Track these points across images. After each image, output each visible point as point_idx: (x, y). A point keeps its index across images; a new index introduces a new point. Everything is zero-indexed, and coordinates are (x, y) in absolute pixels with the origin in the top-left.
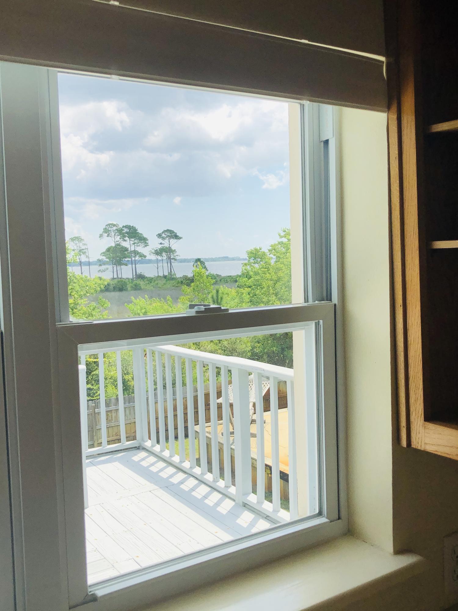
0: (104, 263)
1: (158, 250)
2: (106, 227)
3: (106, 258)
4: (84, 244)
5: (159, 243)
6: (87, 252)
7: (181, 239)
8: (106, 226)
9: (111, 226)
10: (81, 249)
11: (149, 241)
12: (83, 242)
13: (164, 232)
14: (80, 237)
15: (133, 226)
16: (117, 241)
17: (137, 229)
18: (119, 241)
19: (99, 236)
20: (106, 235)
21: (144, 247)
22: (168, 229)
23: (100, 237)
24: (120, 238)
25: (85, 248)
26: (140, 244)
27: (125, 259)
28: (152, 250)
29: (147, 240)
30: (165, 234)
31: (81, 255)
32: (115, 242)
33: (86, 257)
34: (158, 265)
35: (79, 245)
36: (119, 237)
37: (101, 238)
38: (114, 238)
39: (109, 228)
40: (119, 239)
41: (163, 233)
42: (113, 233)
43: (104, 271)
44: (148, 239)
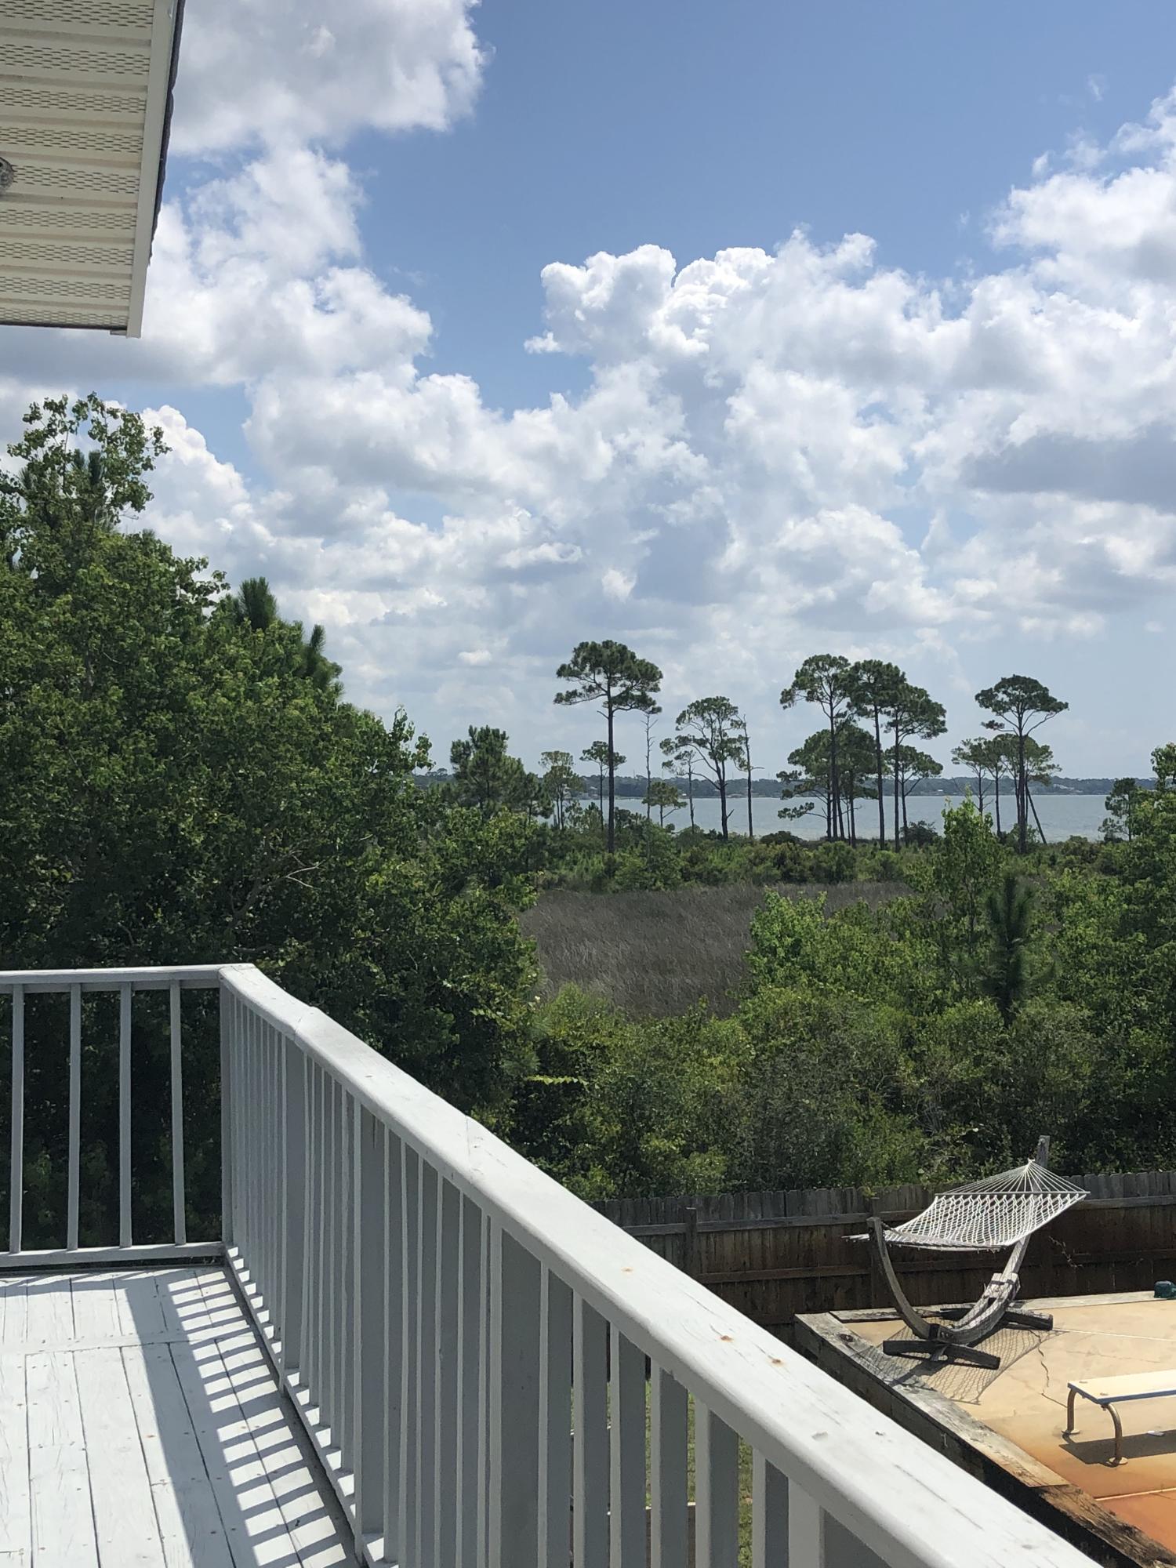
0: (804, 789)
1: (984, 746)
2: (807, 667)
3: (807, 772)
4: (737, 722)
5: (983, 724)
6: (744, 748)
7: (1061, 710)
8: (805, 665)
9: (820, 664)
10: (725, 738)
11: (946, 714)
12: (734, 718)
13: (1003, 687)
14: (724, 699)
15: (889, 665)
16: (838, 715)
17: (904, 673)
18: (846, 712)
19: (780, 697)
20: (804, 693)
21: (929, 736)
22: (1016, 674)
23: (782, 702)
24: (849, 706)
25: (740, 736)
26: (915, 724)
27: (870, 776)
28: (962, 746)
29: (943, 712)
30: (1004, 692)
31: (726, 758)
32: (832, 718)
33: (740, 766)
34: (981, 800)
35: (718, 727)
36: (848, 700)
37: (787, 704)
38: (831, 704)
39: (814, 670)
40: (846, 709)
41: (998, 687)
42: (826, 687)
43: (800, 814)
44: (944, 707)
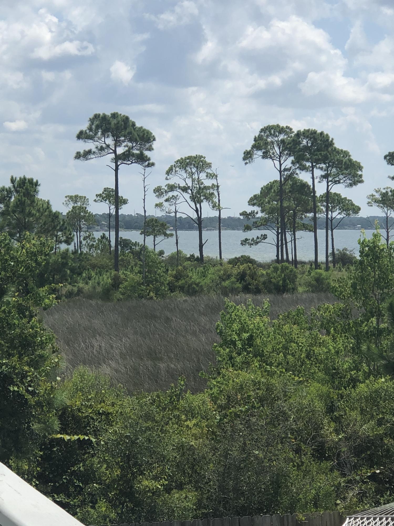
0: (257, 225)
1: (390, 194)
2: (263, 134)
3: (262, 211)
4: (211, 175)
5: (389, 177)
6: (216, 193)
8: (261, 132)
9: (272, 132)
10: (202, 186)
11: (363, 170)
12: (209, 171)
15: (322, 133)
16: (285, 170)
17: (332, 139)
18: (291, 167)
19: (243, 155)
20: (260, 153)
21: (351, 185)
23: (244, 159)
24: (293, 163)
25: (213, 184)
26: (341, 177)
27: (308, 215)
29: (360, 168)
31: (202, 201)
32: (280, 171)
33: (213, 207)
34: (388, 232)
35: (197, 177)
36: (292, 158)
37: (248, 161)
38: (280, 161)
39: (267, 136)
40: (291, 165)
42: (277, 149)
43: (257, 243)
44: (362, 165)
